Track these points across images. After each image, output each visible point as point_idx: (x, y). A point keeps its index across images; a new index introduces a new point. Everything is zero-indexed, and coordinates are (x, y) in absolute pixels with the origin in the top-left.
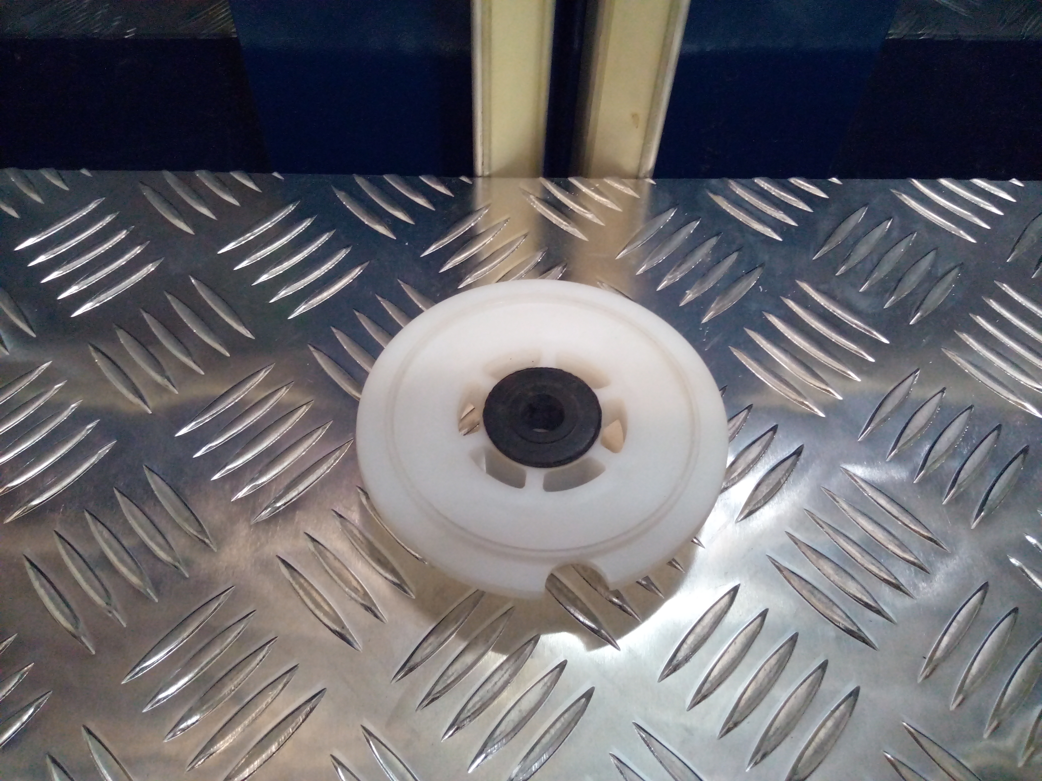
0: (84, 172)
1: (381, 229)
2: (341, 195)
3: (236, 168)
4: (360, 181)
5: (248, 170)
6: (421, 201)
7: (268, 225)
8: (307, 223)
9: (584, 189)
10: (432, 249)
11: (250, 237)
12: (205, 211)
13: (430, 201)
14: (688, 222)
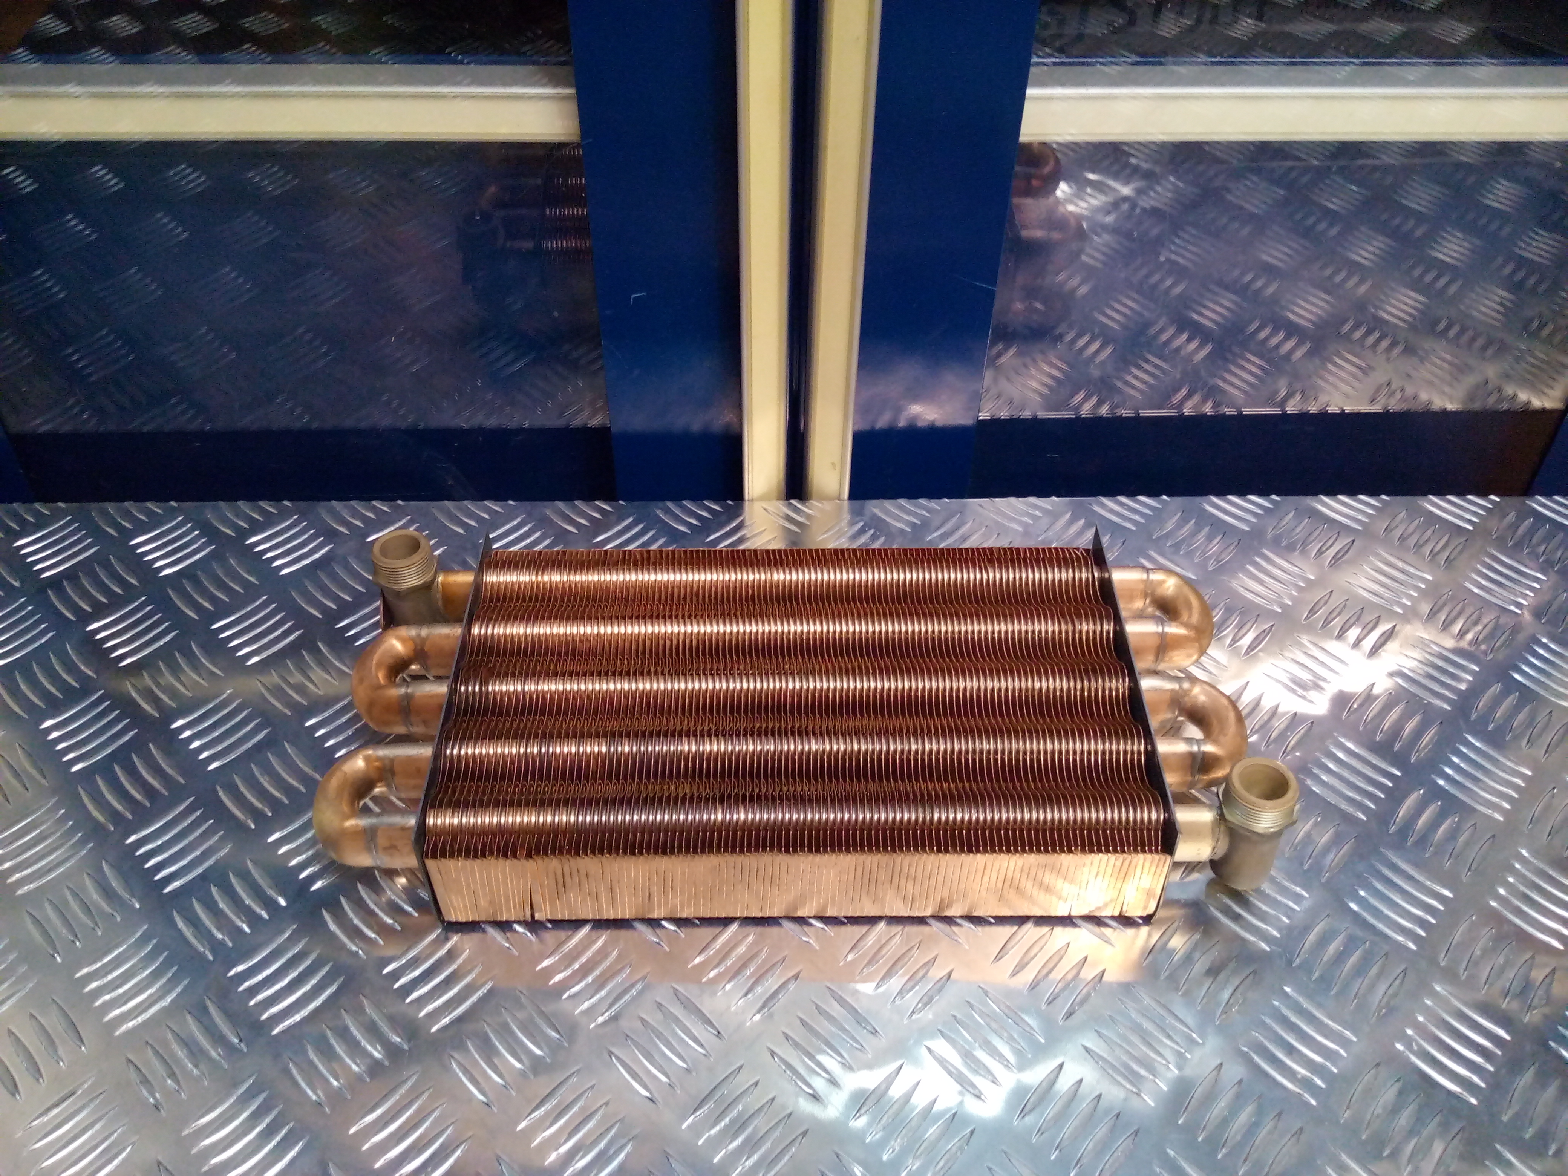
0: (511, 502)
1: (682, 528)
2: (658, 512)
3: (599, 499)
4: (670, 504)
5: (606, 499)
6: (705, 514)
7: (620, 527)
8: (641, 526)
9: (799, 506)
10: (712, 537)
11: (610, 534)
12: (583, 521)
13: (710, 513)
14: (857, 522)
